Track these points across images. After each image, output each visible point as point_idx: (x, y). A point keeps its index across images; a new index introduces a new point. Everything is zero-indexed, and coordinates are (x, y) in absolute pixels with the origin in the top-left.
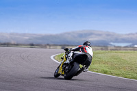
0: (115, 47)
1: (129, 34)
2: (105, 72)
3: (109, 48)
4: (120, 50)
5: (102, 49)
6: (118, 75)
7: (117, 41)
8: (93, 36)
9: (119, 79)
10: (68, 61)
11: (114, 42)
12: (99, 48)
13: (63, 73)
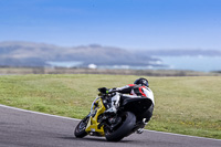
0: (56, 68)
1: (78, 48)
2: (41, 110)
3: (46, 71)
4: (64, 73)
5: (35, 73)
6: (63, 113)
7: (58, 58)
8: (19, 51)
9: (63, 121)
10: (114, 109)
11: (53, 61)
12: (31, 70)
13: (102, 130)
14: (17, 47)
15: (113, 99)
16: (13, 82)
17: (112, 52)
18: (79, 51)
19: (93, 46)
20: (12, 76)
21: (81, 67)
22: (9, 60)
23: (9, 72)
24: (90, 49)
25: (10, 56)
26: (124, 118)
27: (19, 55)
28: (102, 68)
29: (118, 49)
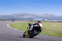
1: (42, 15)
3: (33, 21)
7: (37, 18)
8: (26, 16)
10: (31, 29)
12: (29, 21)
13: (28, 35)
14: (25, 15)
15: (31, 27)
16: (24, 24)
17: (52, 16)
18: (42, 16)
19: (47, 14)
20: (24, 23)
21: (43, 20)
22: (23, 18)
23: (23, 22)
24: (46, 15)
25: (23, 17)
26: (33, 32)
27: (26, 17)
28: (49, 21)
29: (53, 15)
